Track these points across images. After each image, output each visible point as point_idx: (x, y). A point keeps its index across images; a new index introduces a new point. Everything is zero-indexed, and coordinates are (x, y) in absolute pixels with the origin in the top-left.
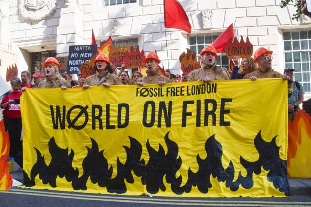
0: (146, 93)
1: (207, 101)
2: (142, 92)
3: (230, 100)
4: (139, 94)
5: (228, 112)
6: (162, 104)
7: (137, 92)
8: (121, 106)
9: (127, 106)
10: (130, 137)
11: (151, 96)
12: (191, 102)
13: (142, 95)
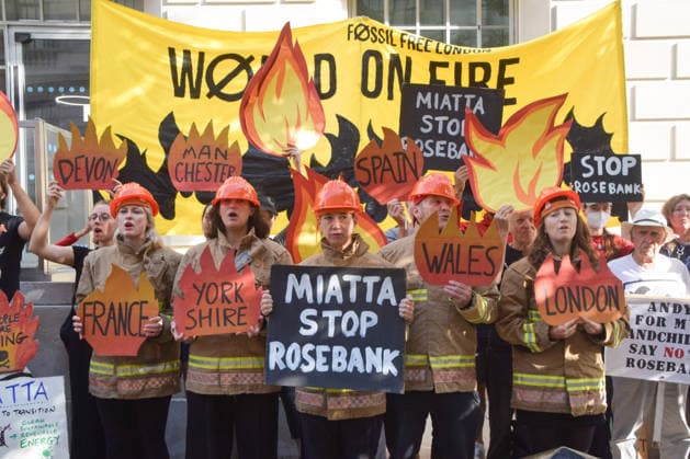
0: (365, 35)
1: (473, 66)
2: (358, 32)
3: (516, 61)
4: (352, 35)
5: (511, 81)
6: (395, 60)
7: (349, 32)
8: (318, 59)
9: (330, 58)
10: (338, 117)
11: (374, 41)
12: (445, 65)
13: (357, 37)
